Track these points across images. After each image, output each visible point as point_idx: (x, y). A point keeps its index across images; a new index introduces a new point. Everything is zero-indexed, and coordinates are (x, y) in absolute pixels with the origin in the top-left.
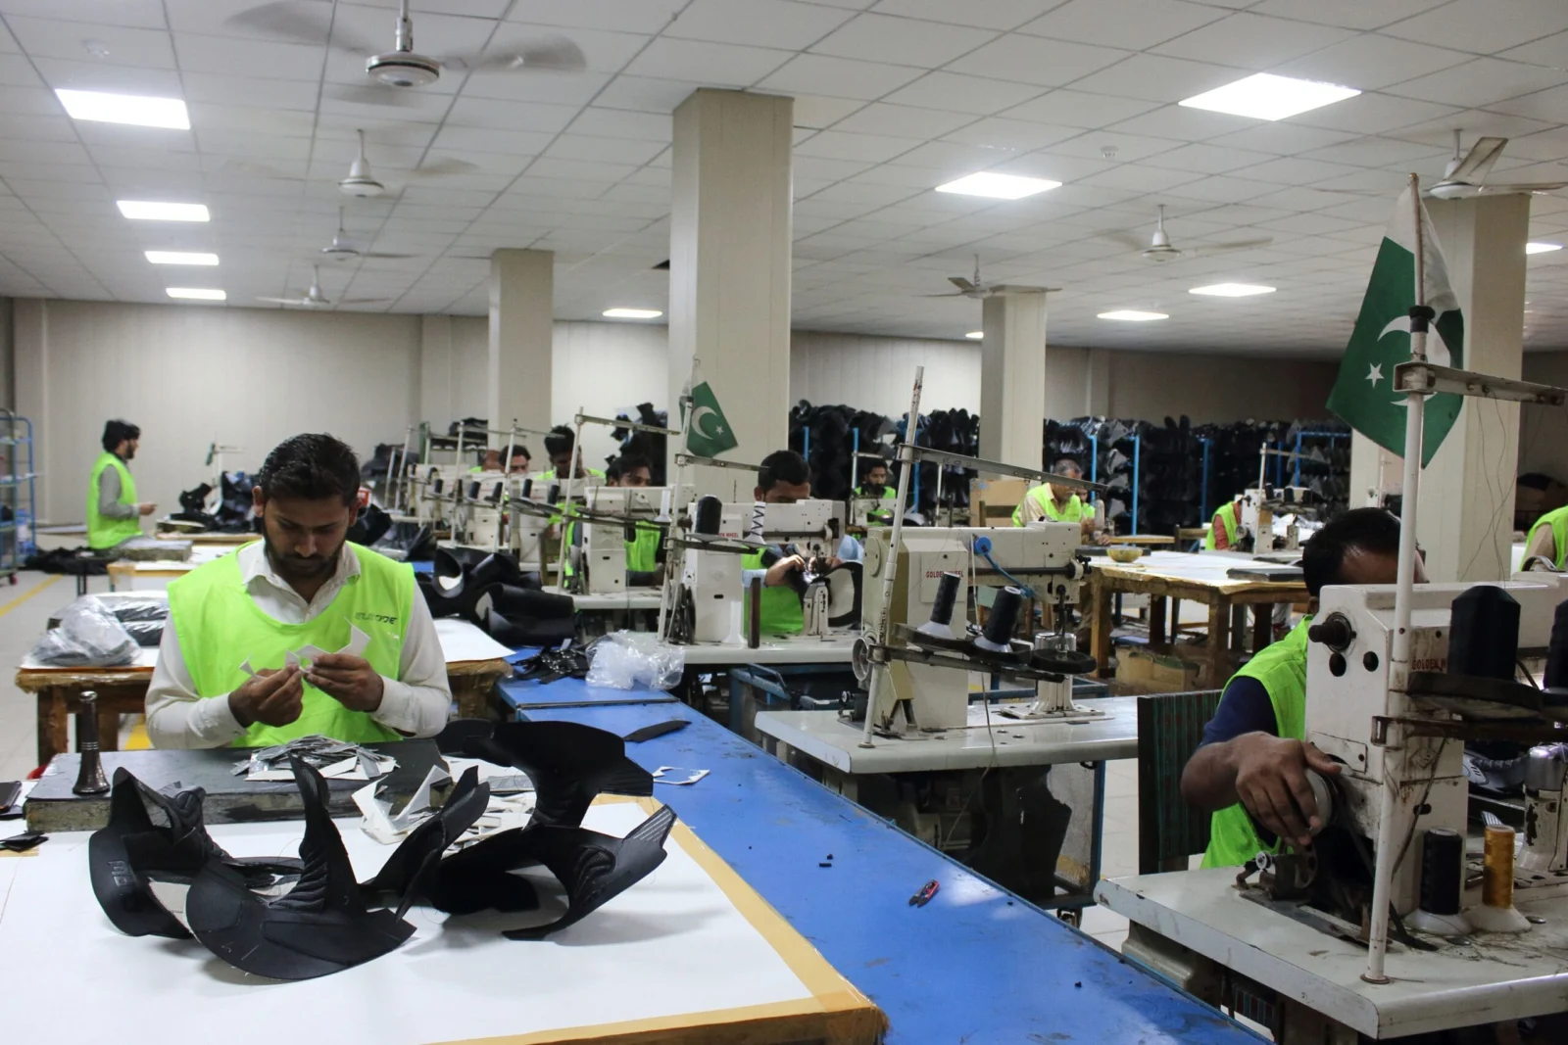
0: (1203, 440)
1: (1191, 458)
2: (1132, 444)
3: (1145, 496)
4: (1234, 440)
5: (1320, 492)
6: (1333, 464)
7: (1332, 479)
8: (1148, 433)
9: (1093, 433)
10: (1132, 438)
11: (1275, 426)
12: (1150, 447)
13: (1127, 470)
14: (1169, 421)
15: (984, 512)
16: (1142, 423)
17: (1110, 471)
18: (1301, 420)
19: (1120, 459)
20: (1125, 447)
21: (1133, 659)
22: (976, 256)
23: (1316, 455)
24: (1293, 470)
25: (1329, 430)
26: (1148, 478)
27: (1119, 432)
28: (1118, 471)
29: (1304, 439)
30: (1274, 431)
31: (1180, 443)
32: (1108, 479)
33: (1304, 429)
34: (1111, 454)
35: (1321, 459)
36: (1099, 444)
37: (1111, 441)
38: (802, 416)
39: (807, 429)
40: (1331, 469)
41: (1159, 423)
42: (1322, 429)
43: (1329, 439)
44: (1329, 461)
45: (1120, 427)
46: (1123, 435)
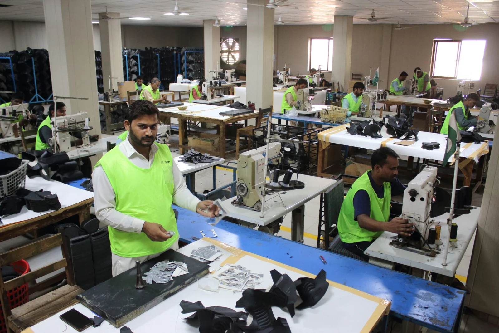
0: (157, 54)
1: (154, 60)
2: (137, 57)
3: (142, 73)
4: (164, 53)
5: (192, 69)
6: (195, 60)
7: (195, 64)
8: (141, 53)
9: (125, 54)
10: (137, 55)
11: (175, 48)
12: (143, 58)
13: (136, 65)
14: (146, 48)
15: (129, 94)
16: (139, 50)
17: (131, 66)
18: (185, 47)
19: (134, 62)
20: (135, 58)
21: (194, 140)
22: (106, 6)
23: (190, 58)
24: (184, 62)
25: (193, 50)
26: (143, 67)
27: (133, 53)
28: (134, 65)
29: (186, 53)
30: (175, 50)
31: (150, 55)
32: (131, 68)
33: (186, 50)
34: (131, 60)
35: (192, 59)
36: (128, 57)
37: (131, 56)
38: (30, 54)
39: (33, 58)
40: (195, 62)
41: (144, 49)
42: (191, 50)
43: (193, 53)
44: (194, 60)
45: (133, 52)
46: (134, 54)
